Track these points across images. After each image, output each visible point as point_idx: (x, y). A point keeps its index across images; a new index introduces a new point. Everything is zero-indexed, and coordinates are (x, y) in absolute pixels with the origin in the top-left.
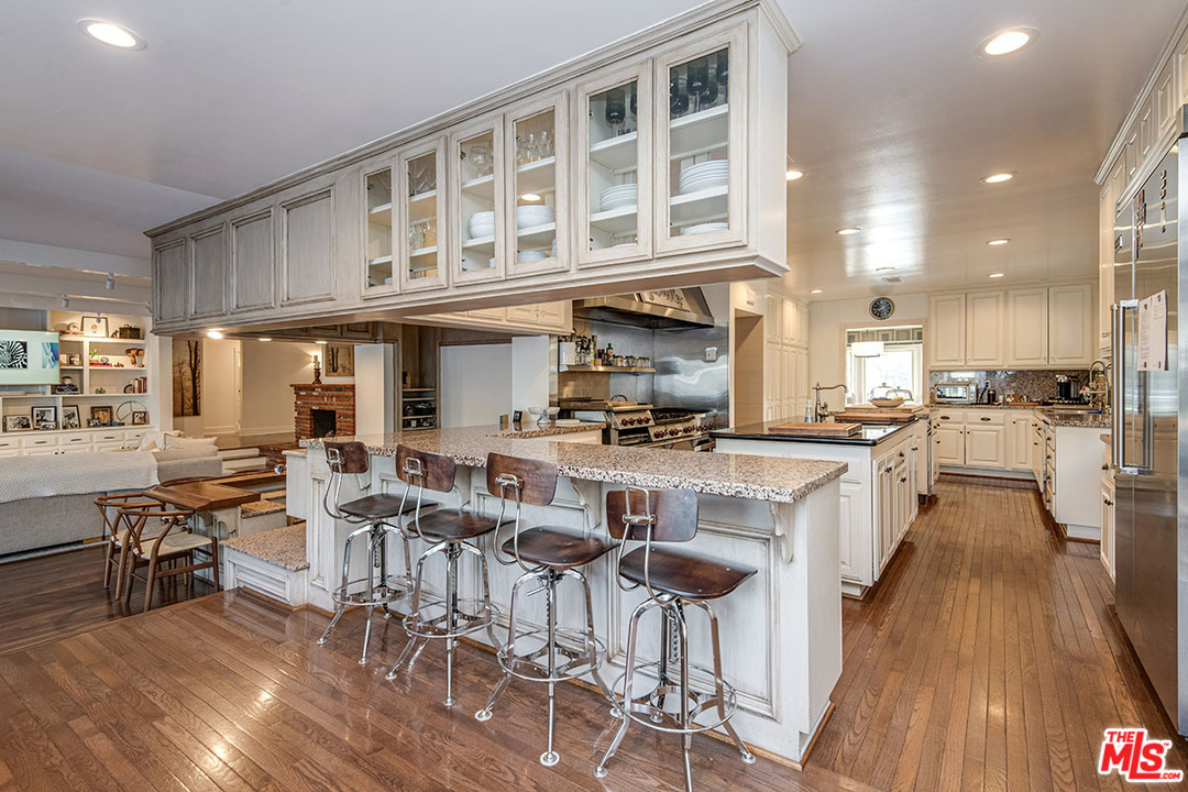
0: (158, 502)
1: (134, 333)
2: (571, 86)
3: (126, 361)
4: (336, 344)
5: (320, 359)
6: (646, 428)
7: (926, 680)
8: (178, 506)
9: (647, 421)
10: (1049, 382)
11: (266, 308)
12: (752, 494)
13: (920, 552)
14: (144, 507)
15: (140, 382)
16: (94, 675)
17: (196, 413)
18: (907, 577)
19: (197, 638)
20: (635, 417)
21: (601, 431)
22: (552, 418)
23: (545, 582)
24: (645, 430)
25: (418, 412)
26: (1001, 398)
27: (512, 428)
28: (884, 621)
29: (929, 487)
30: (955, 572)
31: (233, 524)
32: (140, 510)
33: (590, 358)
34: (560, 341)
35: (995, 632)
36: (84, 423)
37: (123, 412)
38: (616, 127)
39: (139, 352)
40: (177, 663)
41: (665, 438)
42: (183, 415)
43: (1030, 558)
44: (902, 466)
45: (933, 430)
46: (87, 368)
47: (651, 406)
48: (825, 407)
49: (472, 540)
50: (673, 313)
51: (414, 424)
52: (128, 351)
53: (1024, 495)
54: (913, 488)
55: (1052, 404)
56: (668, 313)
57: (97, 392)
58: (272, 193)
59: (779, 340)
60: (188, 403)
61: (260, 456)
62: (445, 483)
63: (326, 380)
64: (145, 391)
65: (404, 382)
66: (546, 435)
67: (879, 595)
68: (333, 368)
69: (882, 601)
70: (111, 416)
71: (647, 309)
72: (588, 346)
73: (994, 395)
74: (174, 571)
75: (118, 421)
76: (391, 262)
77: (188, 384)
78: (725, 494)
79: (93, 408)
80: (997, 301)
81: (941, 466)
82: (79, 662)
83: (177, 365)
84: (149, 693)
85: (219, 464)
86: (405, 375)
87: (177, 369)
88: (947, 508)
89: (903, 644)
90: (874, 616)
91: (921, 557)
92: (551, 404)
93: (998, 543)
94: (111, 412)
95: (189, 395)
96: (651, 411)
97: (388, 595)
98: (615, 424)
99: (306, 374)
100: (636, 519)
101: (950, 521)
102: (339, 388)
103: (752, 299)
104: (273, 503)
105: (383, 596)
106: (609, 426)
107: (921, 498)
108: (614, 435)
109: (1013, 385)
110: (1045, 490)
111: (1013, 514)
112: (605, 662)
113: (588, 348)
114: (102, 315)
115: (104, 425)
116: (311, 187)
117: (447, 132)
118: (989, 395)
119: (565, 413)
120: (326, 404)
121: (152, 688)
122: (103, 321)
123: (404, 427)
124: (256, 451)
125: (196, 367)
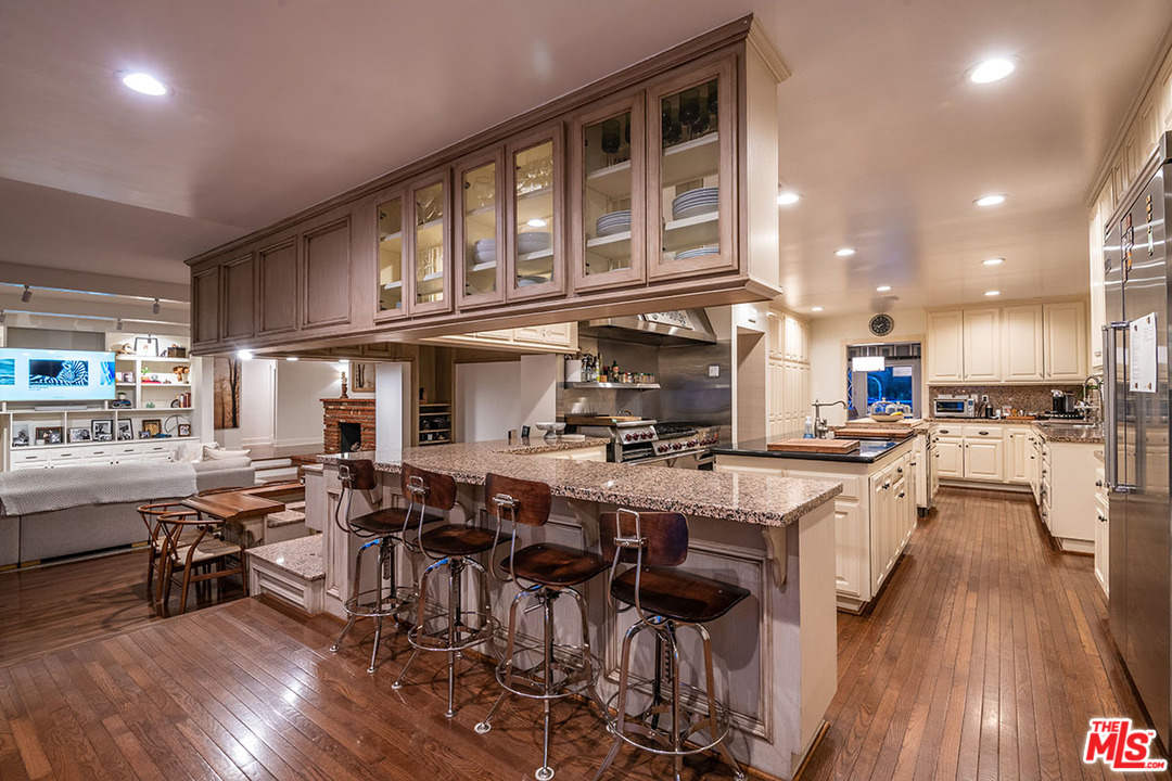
0: (195, 512)
1: (181, 352)
2: (568, 118)
3: (173, 379)
4: (361, 362)
5: (347, 376)
6: (650, 443)
7: (921, 697)
8: (211, 515)
9: (651, 435)
10: (1046, 397)
11: (290, 331)
12: (743, 518)
13: (919, 565)
14: (181, 517)
15: (185, 397)
16: (127, 675)
17: (235, 425)
18: (905, 591)
19: (221, 642)
20: (640, 432)
21: (605, 447)
22: (558, 433)
23: (542, 600)
24: (649, 445)
25: (434, 426)
26: (998, 412)
27: (519, 444)
28: (880, 637)
29: (929, 500)
30: (953, 587)
31: (260, 533)
32: (176, 519)
33: (596, 375)
34: (566, 359)
35: (990, 648)
36: (136, 434)
37: (169, 425)
38: (612, 156)
39: (185, 369)
40: (203, 667)
41: (668, 452)
42: (223, 427)
43: (1027, 573)
44: (901, 481)
45: (932, 444)
46: (139, 384)
47: (655, 422)
48: (824, 424)
49: (474, 556)
50: (677, 332)
51: (430, 437)
52: (175, 369)
53: (1021, 507)
54: (912, 502)
55: (1047, 418)
56: (672, 331)
57: (148, 406)
58: (295, 224)
59: (781, 356)
60: (228, 417)
61: (292, 466)
62: (447, 502)
63: (352, 395)
64: (189, 406)
65: (421, 398)
66: (551, 451)
67: (877, 610)
68: (359, 383)
69: (879, 616)
70: (160, 428)
71: (652, 328)
72: (594, 364)
73: (992, 409)
74: (208, 576)
75: (165, 433)
76: (400, 287)
77: (229, 399)
78: (717, 516)
79: (144, 421)
80: (993, 317)
81: (941, 479)
82: (115, 663)
83: (219, 382)
84: (175, 694)
85: (252, 474)
86: (422, 391)
87: (218, 385)
88: (945, 521)
89: (899, 660)
90: (871, 632)
91: (921, 570)
92: (558, 420)
93: (996, 556)
94: (160, 425)
95: (229, 409)
96: (655, 426)
97: (397, 606)
98: (620, 439)
99: (334, 389)
100: (627, 542)
101: (948, 534)
102: (364, 403)
103: (754, 317)
104: (297, 513)
105: (393, 606)
106: (613, 440)
107: (921, 511)
108: (618, 451)
109: (1010, 399)
110: (1042, 502)
111: (1010, 527)
112: (601, 679)
113: (594, 365)
114: (152, 336)
115: (153, 437)
116: (330, 218)
117: (453, 164)
118: (987, 409)
119: (570, 429)
120: (352, 418)
121: (177, 690)
122: (154, 342)
123: (421, 440)
124: (289, 462)
125: (235, 383)
